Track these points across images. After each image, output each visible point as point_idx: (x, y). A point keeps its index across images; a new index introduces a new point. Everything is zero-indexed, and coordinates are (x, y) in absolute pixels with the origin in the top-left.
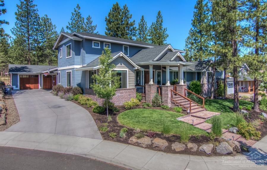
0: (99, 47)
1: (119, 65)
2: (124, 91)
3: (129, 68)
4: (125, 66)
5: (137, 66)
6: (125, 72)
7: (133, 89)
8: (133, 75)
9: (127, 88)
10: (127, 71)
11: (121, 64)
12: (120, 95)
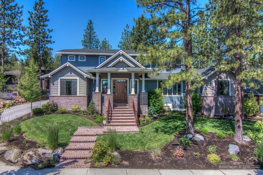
0: (75, 60)
1: (69, 74)
2: (72, 98)
3: (79, 77)
4: (75, 75)
5: (86, 75)
6: (75, 80)
7: (83, 96)
8: (85, 83)
9: (77, 95)
10: (77, 79)
11: (71, 73)
12: (68, 101)
